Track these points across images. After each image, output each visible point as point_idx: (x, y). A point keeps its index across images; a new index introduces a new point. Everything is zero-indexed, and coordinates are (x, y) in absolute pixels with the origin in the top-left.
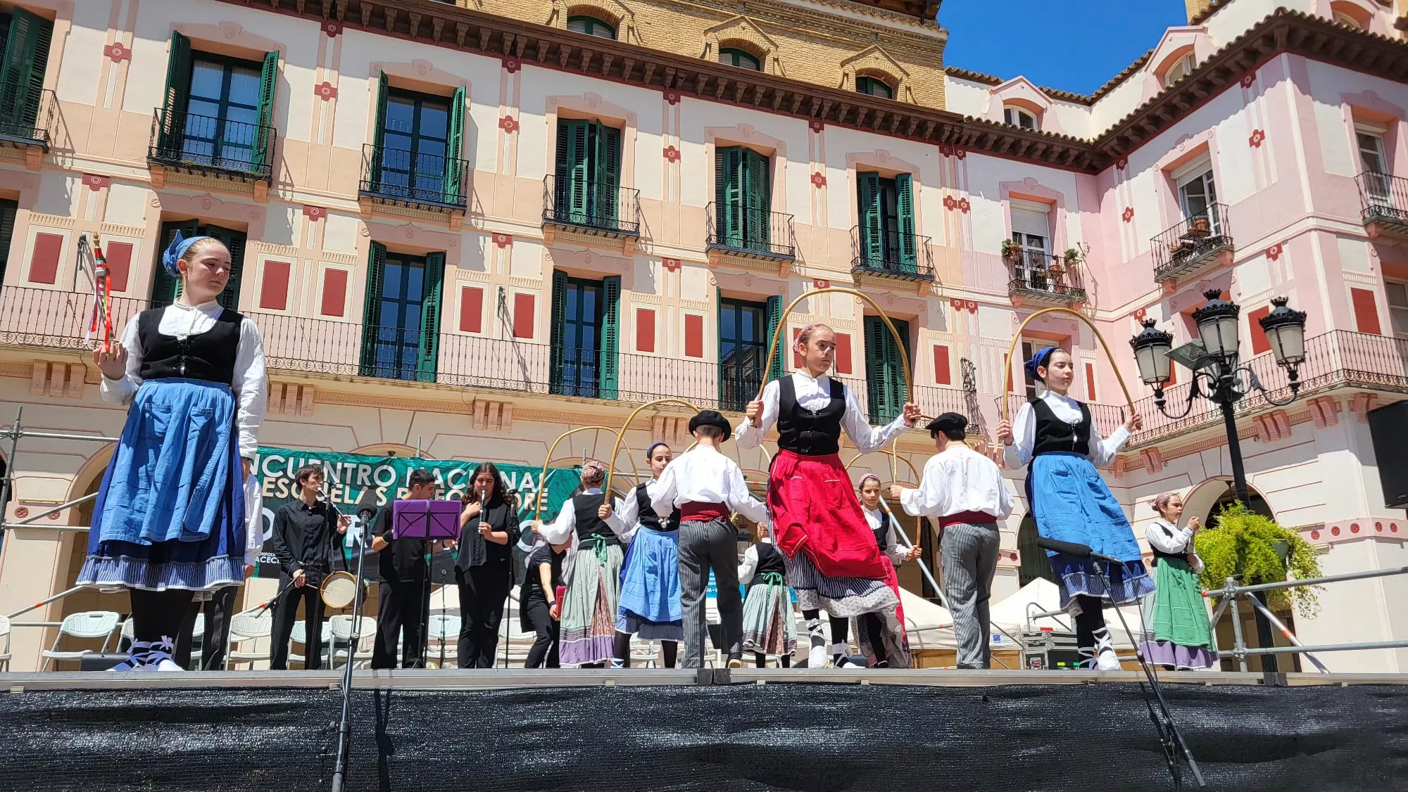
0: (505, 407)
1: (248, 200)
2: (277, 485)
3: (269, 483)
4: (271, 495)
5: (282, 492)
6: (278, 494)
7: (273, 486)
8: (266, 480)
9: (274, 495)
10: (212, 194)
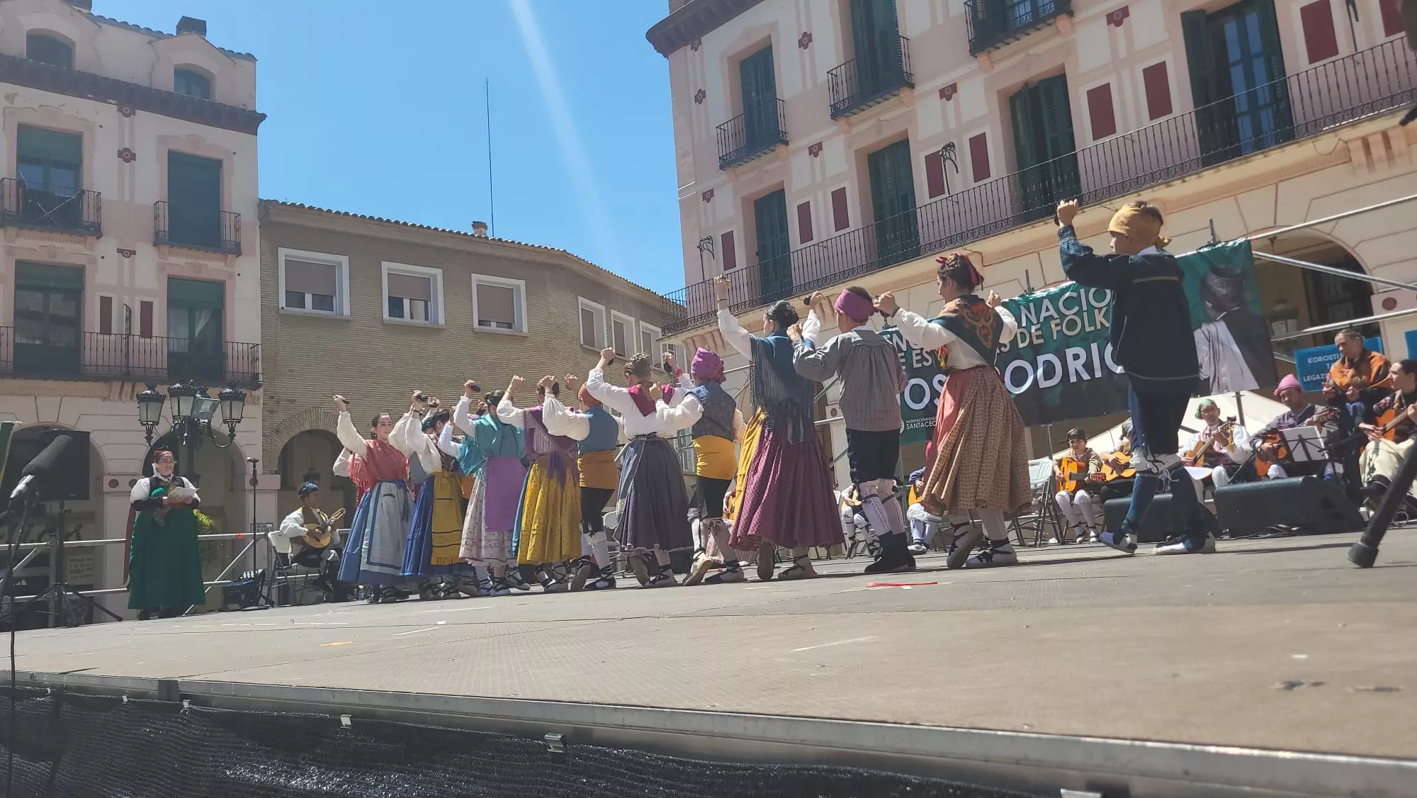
0: (1391, 134)
1: (1058, 40)
2: (923, 356)
3: (917, 355)
4: (920, 365)
5: (927, 361)
6: (925, 363)
7: (919, 357)
8: (914, 353)
9: (923, 365)
10: (1032, 52)
